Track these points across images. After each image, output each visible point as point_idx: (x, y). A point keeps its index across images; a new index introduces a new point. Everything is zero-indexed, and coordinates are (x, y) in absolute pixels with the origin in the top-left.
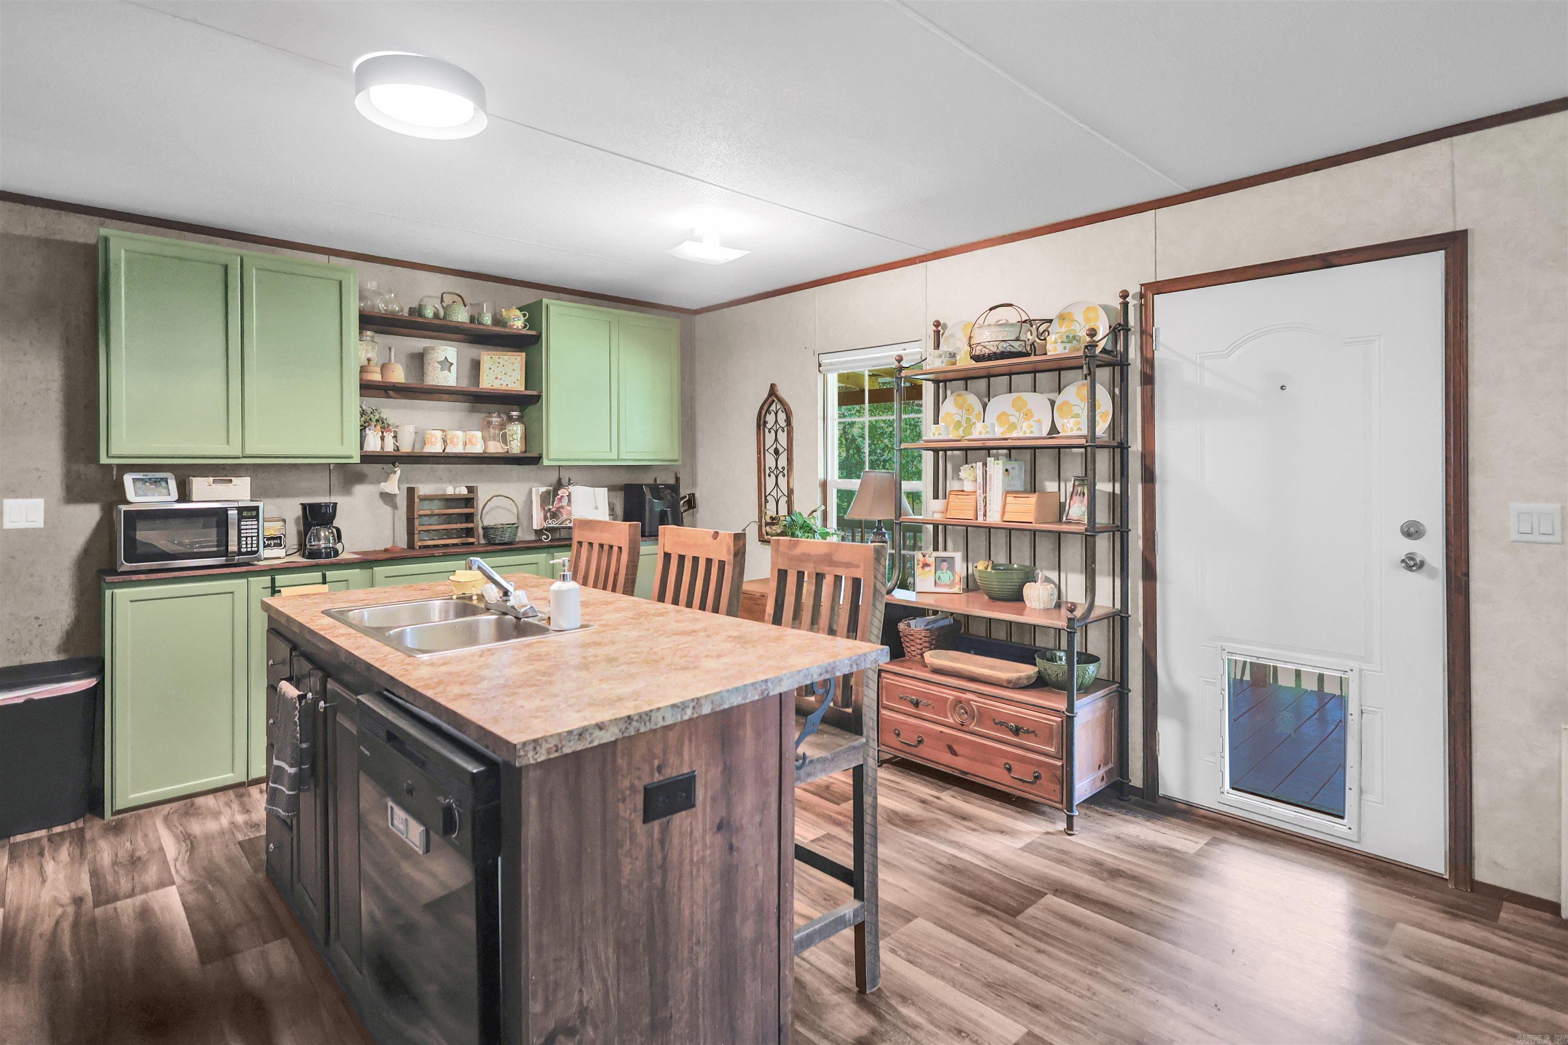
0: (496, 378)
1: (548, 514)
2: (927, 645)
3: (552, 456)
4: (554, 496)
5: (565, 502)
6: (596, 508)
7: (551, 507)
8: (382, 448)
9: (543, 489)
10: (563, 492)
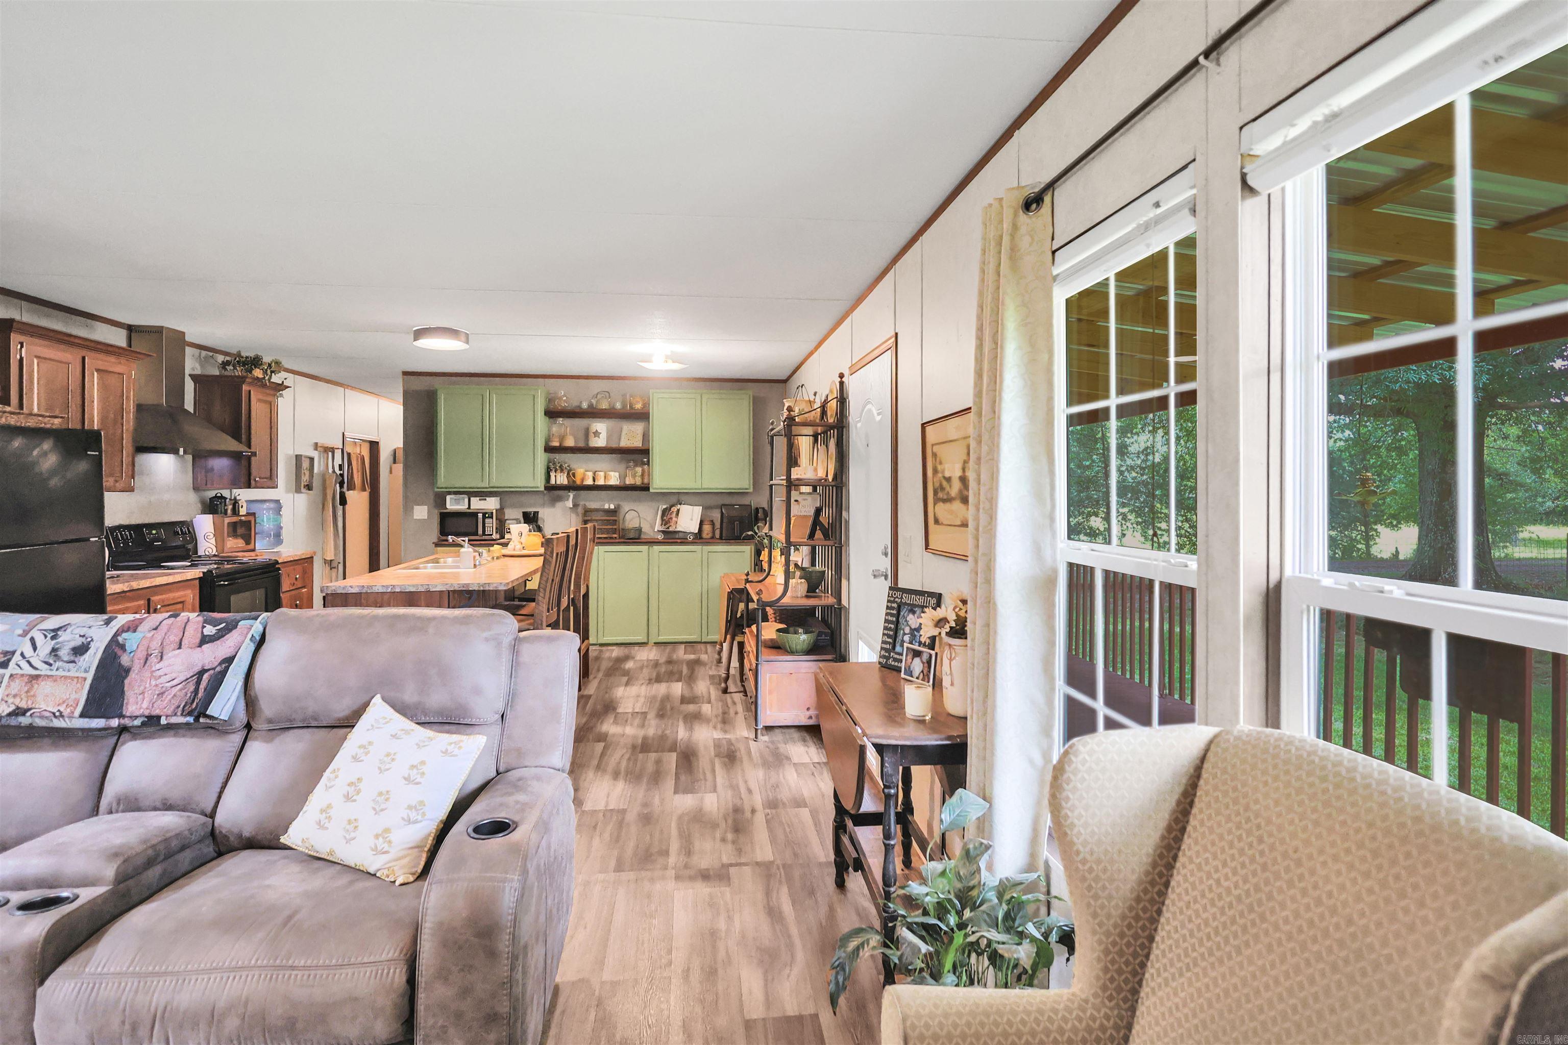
0: (629, 440)
1: (664, 523)
3: (654, 486)
4: (669, 511)
5: (674, 515)
6: (692, 519)
7: (665, 518)
8: (561, 482)
9: (665, 507)
10: (674, 509)
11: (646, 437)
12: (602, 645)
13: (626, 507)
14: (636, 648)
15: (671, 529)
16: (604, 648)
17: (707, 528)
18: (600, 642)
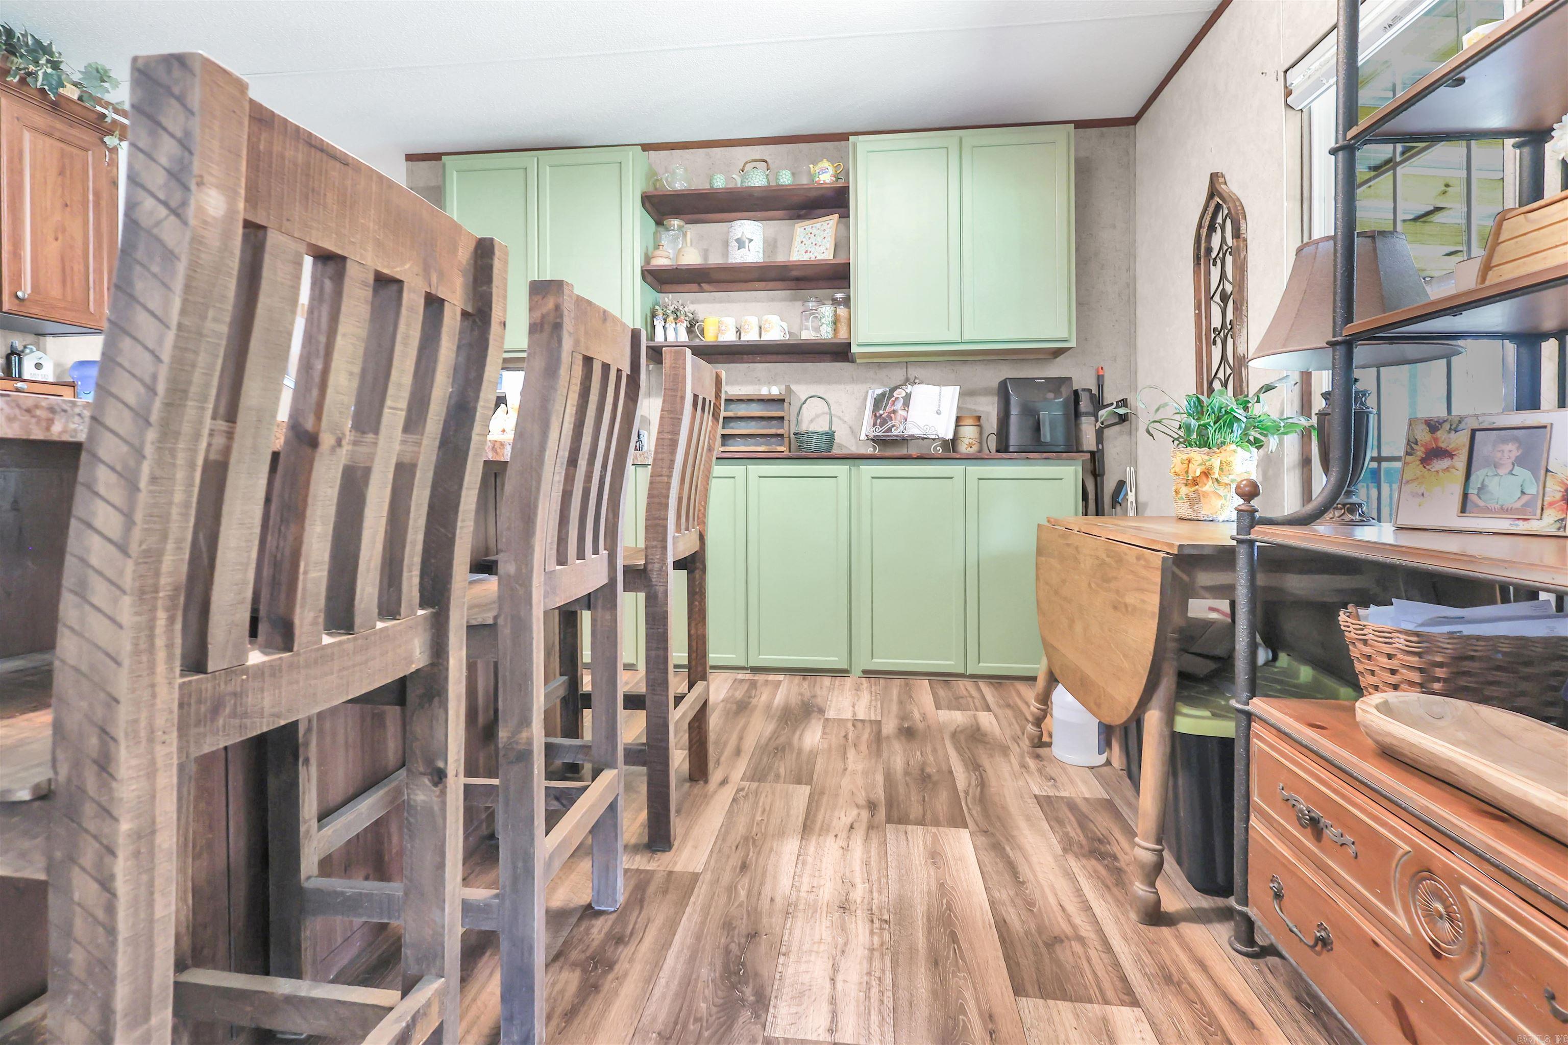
0: (806, 252)
1: (879, 421)
2: (1416, 677)
3: (861, 340)
4: (889, 398)
5: (899, 405)
6: (938, 413)
7: (881, 412)
8: (666, 339)
9: (879, 391)
10: (900, 393)
11: (842, 244)
12: (756, 670)
13: (801, 391)
14: (827, 681)
15: (895, 432)
16: (760, 678)
17: (969, 433)
18: (752, 663)
